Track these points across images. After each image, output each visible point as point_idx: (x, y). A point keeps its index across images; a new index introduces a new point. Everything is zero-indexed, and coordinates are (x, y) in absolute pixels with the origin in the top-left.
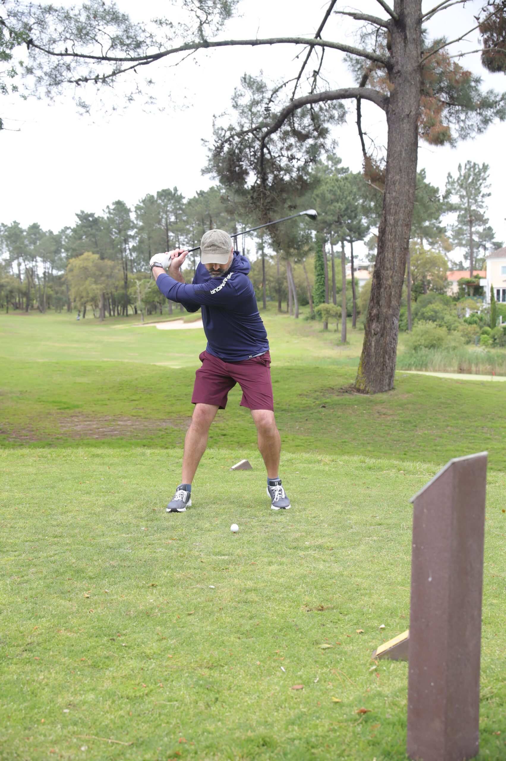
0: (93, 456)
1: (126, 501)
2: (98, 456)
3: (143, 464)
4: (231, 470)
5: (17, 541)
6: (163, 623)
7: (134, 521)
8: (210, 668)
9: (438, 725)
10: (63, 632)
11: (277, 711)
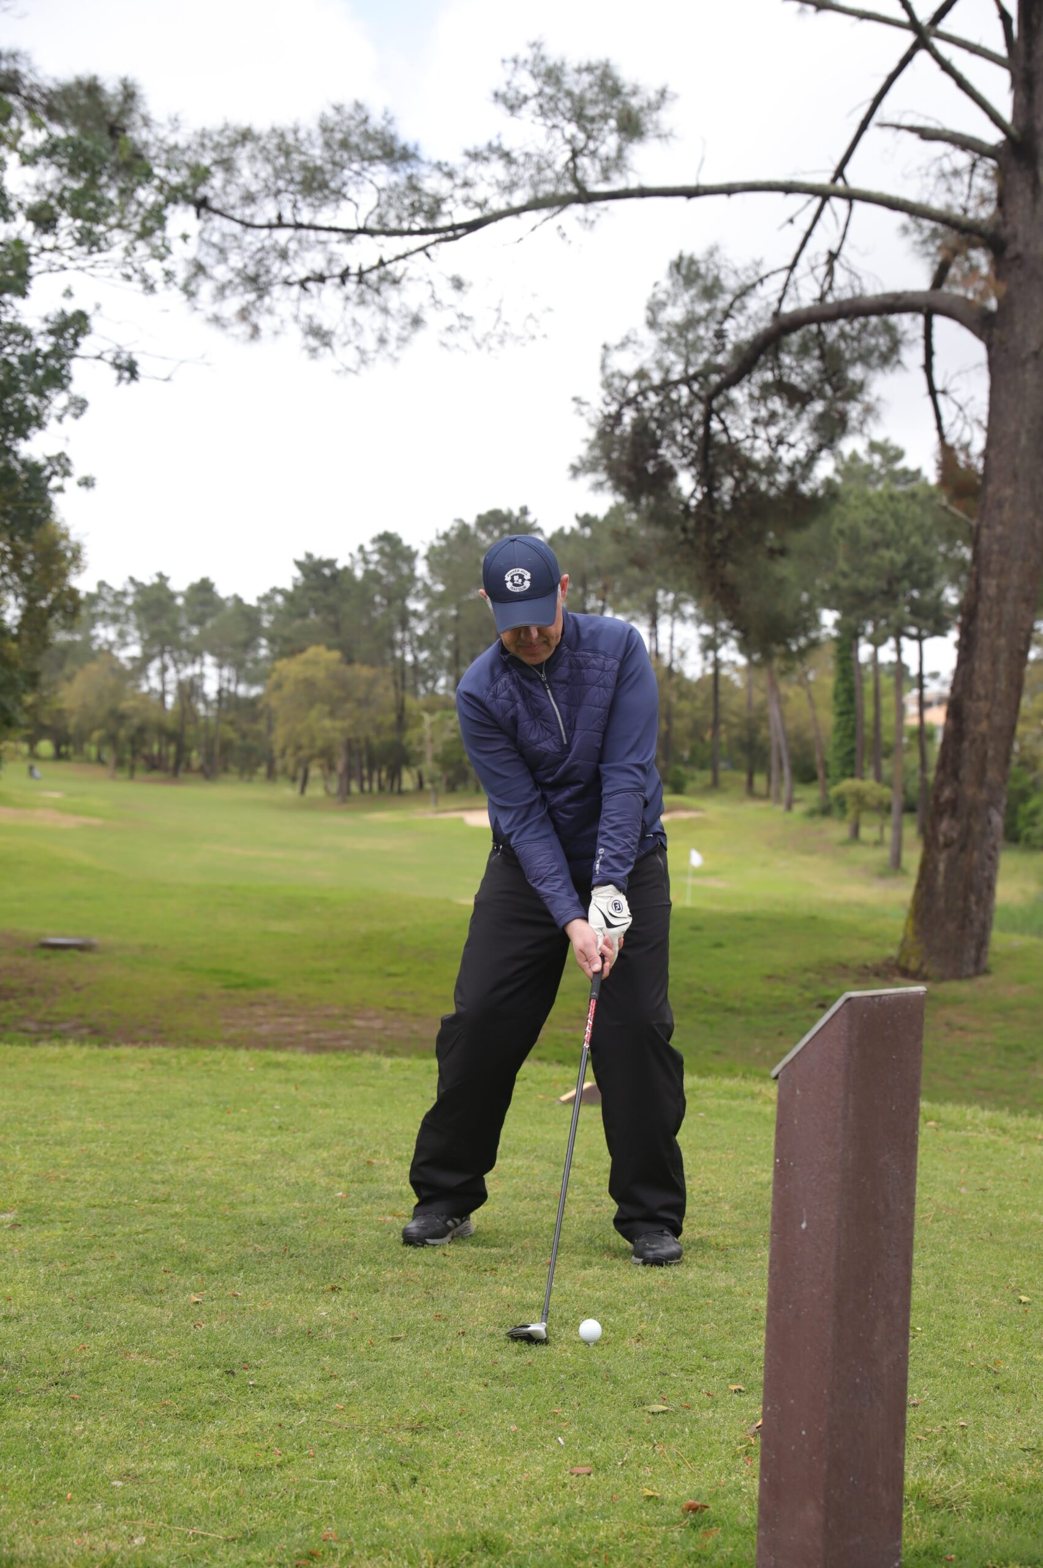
0: (269, 1065)
1: (314, 1145)
2: (278, 1065)
3: (370, 1085)
4: (558, 1103)
5: (74, 1204)
6: (338, 1353)
7: (323, 1182)
8: (414, 1431)
9: (811, 1514)
10: (135, 1357)
11: (530, 1504)
